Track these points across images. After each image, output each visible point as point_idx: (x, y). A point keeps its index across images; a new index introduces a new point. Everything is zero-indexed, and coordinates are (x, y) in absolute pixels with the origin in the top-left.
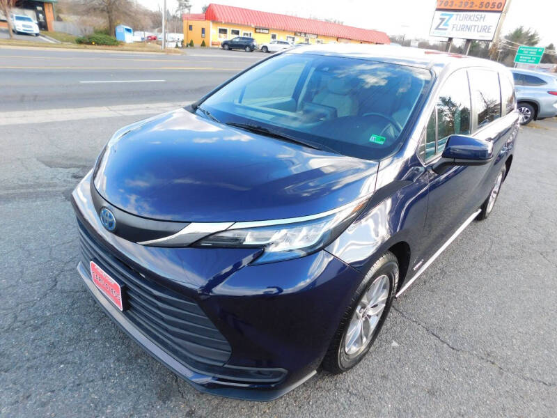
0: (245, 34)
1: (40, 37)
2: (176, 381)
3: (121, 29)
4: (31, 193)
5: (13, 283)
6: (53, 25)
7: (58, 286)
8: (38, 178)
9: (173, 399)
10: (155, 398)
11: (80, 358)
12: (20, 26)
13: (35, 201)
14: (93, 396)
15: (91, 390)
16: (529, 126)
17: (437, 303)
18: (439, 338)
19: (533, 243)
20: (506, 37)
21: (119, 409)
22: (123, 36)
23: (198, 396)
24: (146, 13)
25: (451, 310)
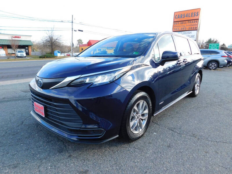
0: (103, 50)
1: (26, 58)
2: (66, 147)
3: (56, 52)
4: (17, 99)
5: (7, 123)
6: (31, 53)
7: (24, 123)
8: (20, 95)
9: (64, 152)
10: (57, 152)
11: (29, 142)
12: (19, 54)
13: (19, 101)
14: (33, 152)
15: (32, 151)
16: (217, 70)
17: (173, 121)
18: (174, 131)
19: (216, 102)
20: (205, 43)
21: (42, 156)
22: (57, 54)
23: (74, 151)
24: (66, 47)
25: (180, 123)
